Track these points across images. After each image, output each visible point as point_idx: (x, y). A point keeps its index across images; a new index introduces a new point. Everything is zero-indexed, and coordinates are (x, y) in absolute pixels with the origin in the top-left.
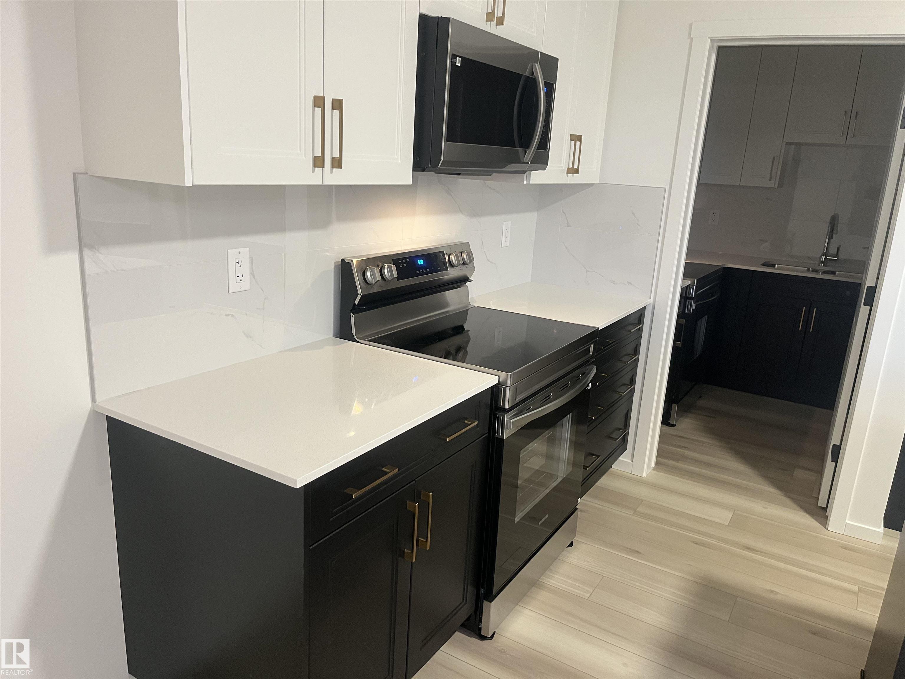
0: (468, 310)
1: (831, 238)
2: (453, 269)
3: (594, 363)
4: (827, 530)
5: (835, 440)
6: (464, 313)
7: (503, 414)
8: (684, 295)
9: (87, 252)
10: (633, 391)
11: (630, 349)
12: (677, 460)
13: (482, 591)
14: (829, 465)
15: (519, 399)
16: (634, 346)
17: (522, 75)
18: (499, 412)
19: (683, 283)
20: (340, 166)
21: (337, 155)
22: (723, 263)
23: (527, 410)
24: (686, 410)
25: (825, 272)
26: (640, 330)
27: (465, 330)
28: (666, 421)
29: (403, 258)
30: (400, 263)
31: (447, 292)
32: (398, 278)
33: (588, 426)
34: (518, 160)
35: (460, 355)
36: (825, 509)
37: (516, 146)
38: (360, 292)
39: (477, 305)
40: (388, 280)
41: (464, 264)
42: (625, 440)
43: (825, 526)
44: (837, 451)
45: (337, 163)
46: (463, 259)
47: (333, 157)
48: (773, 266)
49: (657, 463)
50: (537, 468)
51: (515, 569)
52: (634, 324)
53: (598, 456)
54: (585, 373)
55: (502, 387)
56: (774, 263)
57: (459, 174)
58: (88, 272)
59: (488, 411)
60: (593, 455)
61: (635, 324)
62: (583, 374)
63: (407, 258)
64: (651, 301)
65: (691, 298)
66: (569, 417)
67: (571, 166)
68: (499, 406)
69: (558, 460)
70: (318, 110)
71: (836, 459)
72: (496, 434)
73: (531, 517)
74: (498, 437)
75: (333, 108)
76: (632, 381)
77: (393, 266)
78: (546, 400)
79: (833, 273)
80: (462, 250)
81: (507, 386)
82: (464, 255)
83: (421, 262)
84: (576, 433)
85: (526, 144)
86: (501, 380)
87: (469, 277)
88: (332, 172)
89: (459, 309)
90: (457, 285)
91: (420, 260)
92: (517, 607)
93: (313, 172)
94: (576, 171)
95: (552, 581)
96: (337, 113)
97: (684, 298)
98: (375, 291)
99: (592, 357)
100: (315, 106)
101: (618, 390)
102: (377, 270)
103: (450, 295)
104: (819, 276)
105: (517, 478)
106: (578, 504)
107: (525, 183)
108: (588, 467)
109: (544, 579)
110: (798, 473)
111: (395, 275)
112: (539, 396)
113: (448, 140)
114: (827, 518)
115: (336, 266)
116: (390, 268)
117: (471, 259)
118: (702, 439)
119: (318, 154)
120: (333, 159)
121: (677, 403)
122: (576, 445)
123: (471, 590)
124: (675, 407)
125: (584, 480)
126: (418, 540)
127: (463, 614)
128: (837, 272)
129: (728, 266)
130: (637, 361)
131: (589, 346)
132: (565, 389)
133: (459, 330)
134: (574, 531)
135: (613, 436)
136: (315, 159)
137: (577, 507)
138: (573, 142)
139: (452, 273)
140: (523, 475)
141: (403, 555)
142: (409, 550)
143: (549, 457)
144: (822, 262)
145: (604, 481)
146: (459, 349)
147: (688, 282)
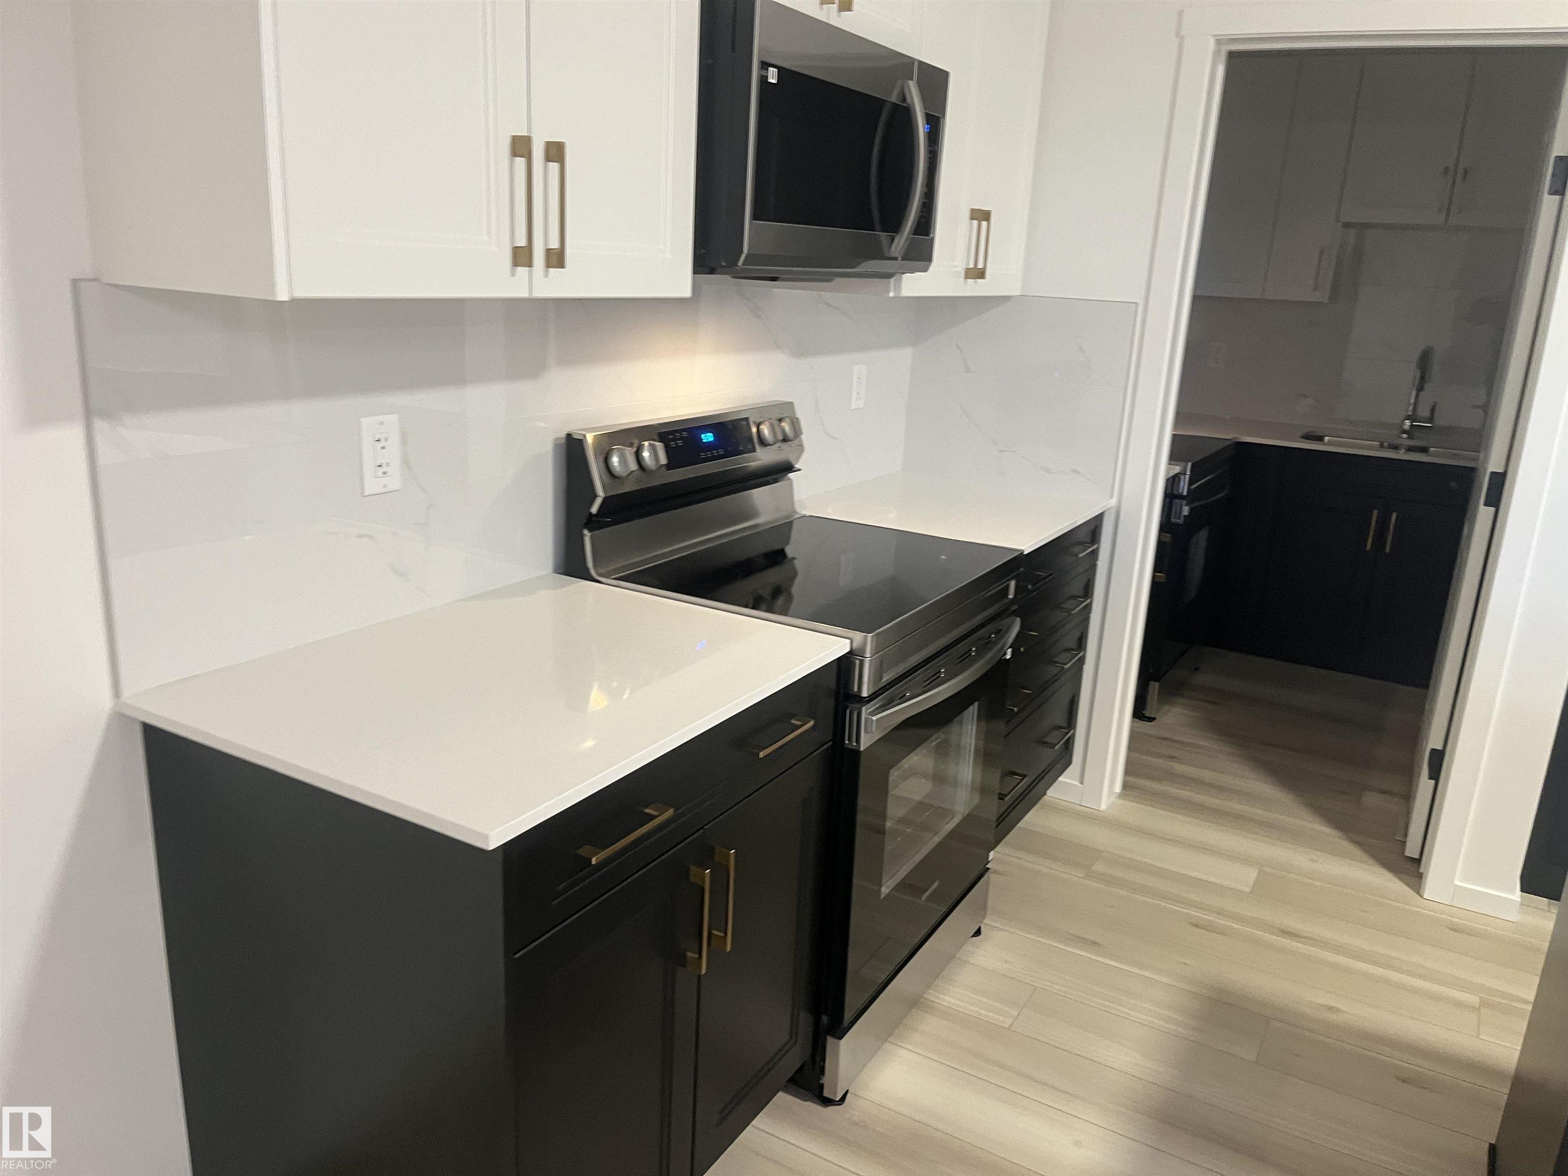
0: (791, 523)
1: (1420, 389)
2: (765, 449)
3: (1015, 613)
4: (1422, 897)
5: (1434, 741)
6: (784, 528)
7: (857, 705)
8: (1168, 492)
9: (100, 425)
10: (1082, 661)
11: (1076, 587)
12: (1158, 779)
13: (825, 1019)
14: (1425, 784)
15: (887, 678)
16: (1084, 582)
17: (885, 101)
18: (852, 703)
19: (1168, 470)
20: (561, 264)
21: (555, 244)
22: (1235, 436)
23: (901, 698)
24: (1172, 692)
25: (1410, 449)
26: (1094, 554)
27: (787, 558)
28: (1140, 712)
29: (676, 431)
30: (672, 440)
31: (755, 492)
32: (669, 467)
33: (1008, 722)
34: (878, 254)
35: (780, 601)
36: (1418, 861)
37: (877, 229)
38: (601, 493)
39: (808, 514)
40: (651, 472)
41: (785, 440)
42: (1068, 746)
43: (1417, 891)
44: (1438, 760)
45: (556, 259)
46: (783, 431)
47: (549, 248)
48: (1320, 439)
49: (1125, 786)
50: (918, 798)
51: (883, 977)
52: (1083, 543)
53: (1024, 776)
54: (1001, 630)
55: (858, 659)
56: (1322, 434)
57: (774, 279)
58: (103, 460)
59: (832, 703)
60: (1015, 774)
61: (1086, 543)
62: (998, 632)
63: (684, 430)
64: (1113, 502)
65: (1181, 497)
66: (974, 709)
67: (971, 266)
68: (850, 692)
69: (955, 783)
70: (520, 162)
71: (1436, 773)
72: (847, 742)
73: (908, 886)
74: (850, 747)
75: (548, 159)
76: (1081, 643)
77: (659, 446)
78: (934, 681)
79: (1424, 450)
80: (782, 416)
81: (865, 656)
82: (786, 425)
83: (708, 437)
84: (986, 736)
85: (893, 225)
86: (855, 645)
87: (793, 462)
88: (546, 276)
89: (776, 521)
90: (774, 477)
91: (707, 434)
92: (887, 1046)
93: (513, 274)
94: (981, 274)
95: (947, 998)
96: (554, 167)
97: (1171, 496)
98: (627, 490)
99: (1013, 601)
100: (515, 153)
101: (1059, 659)
102: (629, 452)
103: (760, 496)
104: (1401, 455)
105: (883, 816)
106: (989, 862)
107: (891, 294)
108: (1006, 795)
109: (931, 995)
110: (1371, 799)
111: (663, 460)
112: (920, 675)
113: (755, 217)
114: (1420, 876)
115: (557, 446)
116: (653, 449)
117: (797, 432)
118: (1201, 743)
119: (522, 242)
120: (549, 252)
121: (1157, 680)
122: (986, 757)
123: (805, 1018)
124: (1154, 687)
125: (999, 818)
126: (710, 934)
127: (791, 1063)
128: (1432, 449)
129: (1243, 441)
130: (1088, 608)
131: (1007, 583)
132: (965, 660)
133: (777, 557)
134: (982, 909)
135: (1048, 739)
136: (516, 251)
137: (987, 866)
138: (975, 222)
139: (762, 457)
140: (895, 811)
141: (683, 961)
142: (696, 954)
143: (939, 779)
144: (1405, 432)
145: (1033, 819)
146: (777, 591)
147: (1177, 469)
